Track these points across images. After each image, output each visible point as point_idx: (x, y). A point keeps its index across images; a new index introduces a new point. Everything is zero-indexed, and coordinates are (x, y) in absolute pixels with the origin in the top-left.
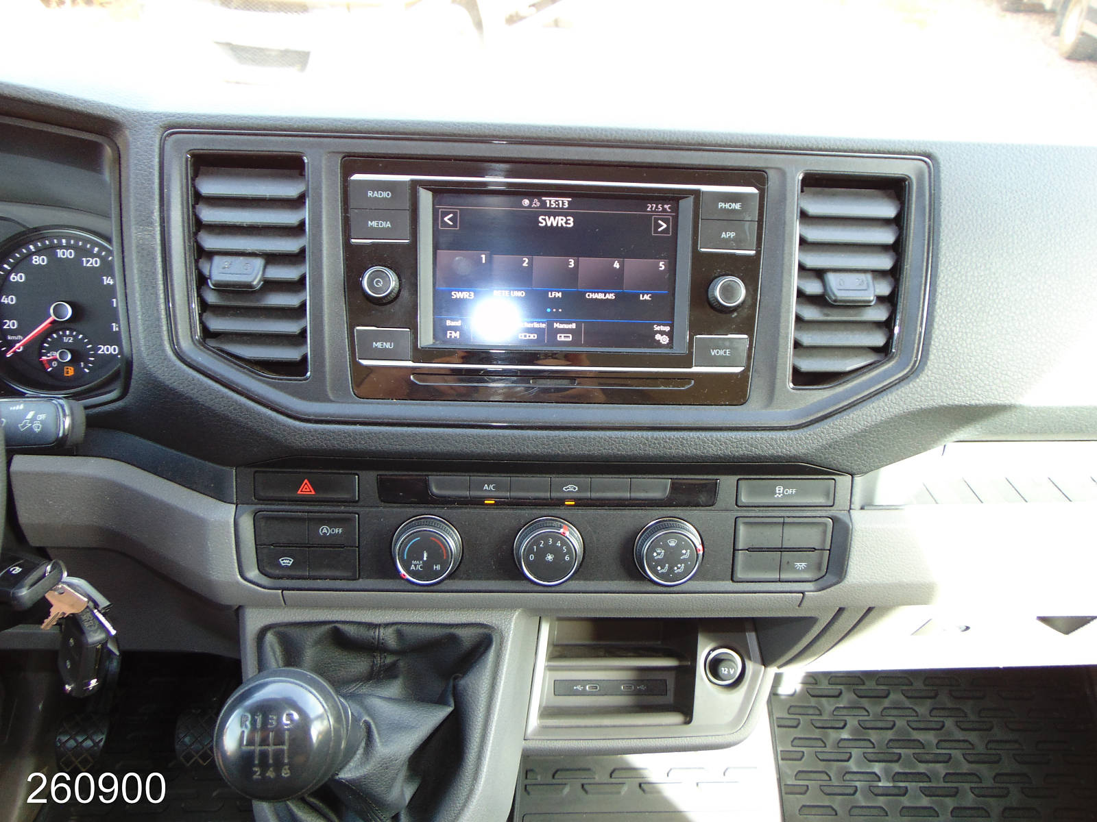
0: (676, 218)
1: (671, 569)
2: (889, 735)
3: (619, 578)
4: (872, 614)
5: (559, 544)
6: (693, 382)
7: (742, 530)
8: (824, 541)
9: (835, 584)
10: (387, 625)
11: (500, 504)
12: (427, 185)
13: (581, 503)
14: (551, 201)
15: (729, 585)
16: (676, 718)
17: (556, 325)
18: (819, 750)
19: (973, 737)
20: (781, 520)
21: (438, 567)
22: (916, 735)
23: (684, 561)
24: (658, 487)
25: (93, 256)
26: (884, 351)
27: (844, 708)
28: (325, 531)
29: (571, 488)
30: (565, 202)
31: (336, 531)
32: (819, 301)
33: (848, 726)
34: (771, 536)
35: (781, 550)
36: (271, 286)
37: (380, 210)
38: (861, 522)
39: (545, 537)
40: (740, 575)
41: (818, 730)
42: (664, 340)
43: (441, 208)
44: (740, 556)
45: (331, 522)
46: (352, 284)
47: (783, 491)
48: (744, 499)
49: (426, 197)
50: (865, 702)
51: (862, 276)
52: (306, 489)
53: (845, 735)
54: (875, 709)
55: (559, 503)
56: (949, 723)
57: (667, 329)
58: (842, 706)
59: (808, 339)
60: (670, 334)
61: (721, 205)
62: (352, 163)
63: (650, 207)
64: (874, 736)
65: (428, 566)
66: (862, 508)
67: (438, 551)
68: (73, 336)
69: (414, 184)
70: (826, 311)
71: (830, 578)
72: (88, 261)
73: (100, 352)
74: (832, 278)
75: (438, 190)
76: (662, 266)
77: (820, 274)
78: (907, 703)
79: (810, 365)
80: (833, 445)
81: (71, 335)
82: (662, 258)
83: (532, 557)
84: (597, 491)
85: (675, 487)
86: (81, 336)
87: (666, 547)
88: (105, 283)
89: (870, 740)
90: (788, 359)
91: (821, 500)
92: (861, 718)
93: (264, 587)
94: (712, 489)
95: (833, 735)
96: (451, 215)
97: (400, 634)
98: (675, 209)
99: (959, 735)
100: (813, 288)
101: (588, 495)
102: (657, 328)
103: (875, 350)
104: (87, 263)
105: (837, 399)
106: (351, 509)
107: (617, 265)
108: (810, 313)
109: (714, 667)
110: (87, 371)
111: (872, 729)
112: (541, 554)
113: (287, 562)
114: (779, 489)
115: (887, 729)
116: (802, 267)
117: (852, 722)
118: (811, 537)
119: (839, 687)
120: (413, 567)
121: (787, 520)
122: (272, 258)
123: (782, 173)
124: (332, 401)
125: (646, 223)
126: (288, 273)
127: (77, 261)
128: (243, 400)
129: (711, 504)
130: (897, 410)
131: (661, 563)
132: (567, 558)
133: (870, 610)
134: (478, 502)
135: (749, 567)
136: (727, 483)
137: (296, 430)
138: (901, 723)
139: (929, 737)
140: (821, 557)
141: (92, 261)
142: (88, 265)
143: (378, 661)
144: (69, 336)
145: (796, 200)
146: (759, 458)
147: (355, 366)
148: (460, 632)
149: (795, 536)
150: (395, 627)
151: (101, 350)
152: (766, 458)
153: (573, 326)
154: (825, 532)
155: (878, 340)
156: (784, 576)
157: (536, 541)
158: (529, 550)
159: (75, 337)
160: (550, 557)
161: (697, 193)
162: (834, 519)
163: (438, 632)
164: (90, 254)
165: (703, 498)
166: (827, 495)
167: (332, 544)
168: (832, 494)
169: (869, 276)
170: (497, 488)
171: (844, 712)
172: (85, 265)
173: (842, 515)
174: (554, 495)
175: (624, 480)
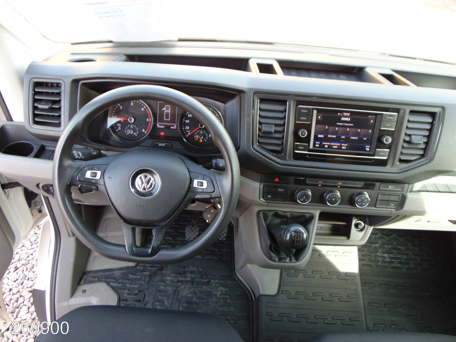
0: (376, 120)
1: (362, 204)
2: (391, 246)
3: (347, 205)
4: (406, 217)
5: (336, 196)
6: (374, 160)
7: (380, 196)
8: (399, 199)
9: (400, 210)
10: (288, 212)
11: (322, 186)
12: (316, 109)
13: (341, 187)
14: (345, 114)
15: (374, 208)
16: (345, 238)
17: (342, 145)
18: (369, 249)
19: (416, 249)
20: (389, 194)
21: (307, 200)
22: (399, 247)
23: (365, 202)
24: (360, 184)
26: (423, 156)
27: (378, 238)
28: (280, 190)
29: (340, 183)
30: (349, 114)
31: (282, 190)
32: (409, 142)
33: (379, 243)
34: (386, 198)
35: (388, 201)
36: (276, 132)
37: (304, 115)
38: (410, 196)
39: (333, 195)
40: (377, 206)
41: (369, 244)
42: (368, 149)
43: (319, 114)
44: (378, 202)
45: (281, 188)
46: (296, 133)
47: (391, 187)
48: (381, 188)
49: (315, 112)
50: (385, 237)
51: (420, 136)
52: (277, 180)
53: (377, 245)
54: (387, 239)
55: (336, 187)
56: (409, 244)
57: (369, 147)
58: (377, 237)
59: (404, 151)
60: (370, 148)
61: (388, 117)
62: (299, 103)
63: (370, 116)
64: (386, 246)
65: (304, 200)
66: (410, 192)
67: (307, 196)
69: (313, 109)
70: (410, 145)
71: (399, 208)
74: (413, 137)
75: (319, 111)
76: (370, 131)
77: (410, 135)
78: (397, 238)
79: (403, 158)
80: (406, 178)
81: (202, 131)
82: (370, 129)
83: (329, 199)
84: (346, 184)
85: (365, 184)
86: (205, 132)
87: (361, 199)
89: (384, 247)
90: (398, 156)
91: (400, 190)
92: (383, 241)
93: (263, 202)
94: (374, 185)
95: (374, 245)
96: (320, 116)
97: (291, 214)
98: (376, 117)
99: (412, 247)
100: (407, 139)
101: (344, 185)
102: (367, 146)
103: (420, 155)
105: (409, 167)
106: (287, 185)
107: (359, 131)
108: (406, 145)
109: (357, 226)
110: (205, 141)
111: (386, 244)
112: (332, 198)
113: (269, 196)
114: (390, 187)
115: (390, 244)
116: (406, 134)
117: (380, 242)
118: (396, 198)
119: (377, 232)
120: (301, 200)
121: (391, 194)
122: (276, 125)
123: (405, 110)
124: (288, 160)
125: (369, 120)
126: (280, 129)
128: (268, 160)
129: (373, 189)
130: (423, 170)
131: (359, 202)
132: (337, 200)
133: (406, 216)
134: (317, 185)
135: (380, 204)
136: (377, 184)
137: (279, 167)
138: (395, 243)
139: (403, 248)
140: (398, 203)
143: (283, 220)
145: (407, 117)
146: (387, 180)
147: (294, 152)
148: (306, 215)
149: (392, 198)
150: (290, 213)
152: (389, 180)
153: (346, 145)
154: (399, 198)
155: (422, 152)
156: (388, 207)
157: (331, 196)
158: (329, 197)
160: (333, 199)
161: (382, 114)
162: (403, 195)
163: (301, 214)
165: (371, 187)
166: (402, 188)
167: (281, 193)
168: (403, 189)
169: (422, 137)
170: (323, 182)
171: (378, 239)
173: (404, 193)
174: (336, 185)
175: (353, 182)
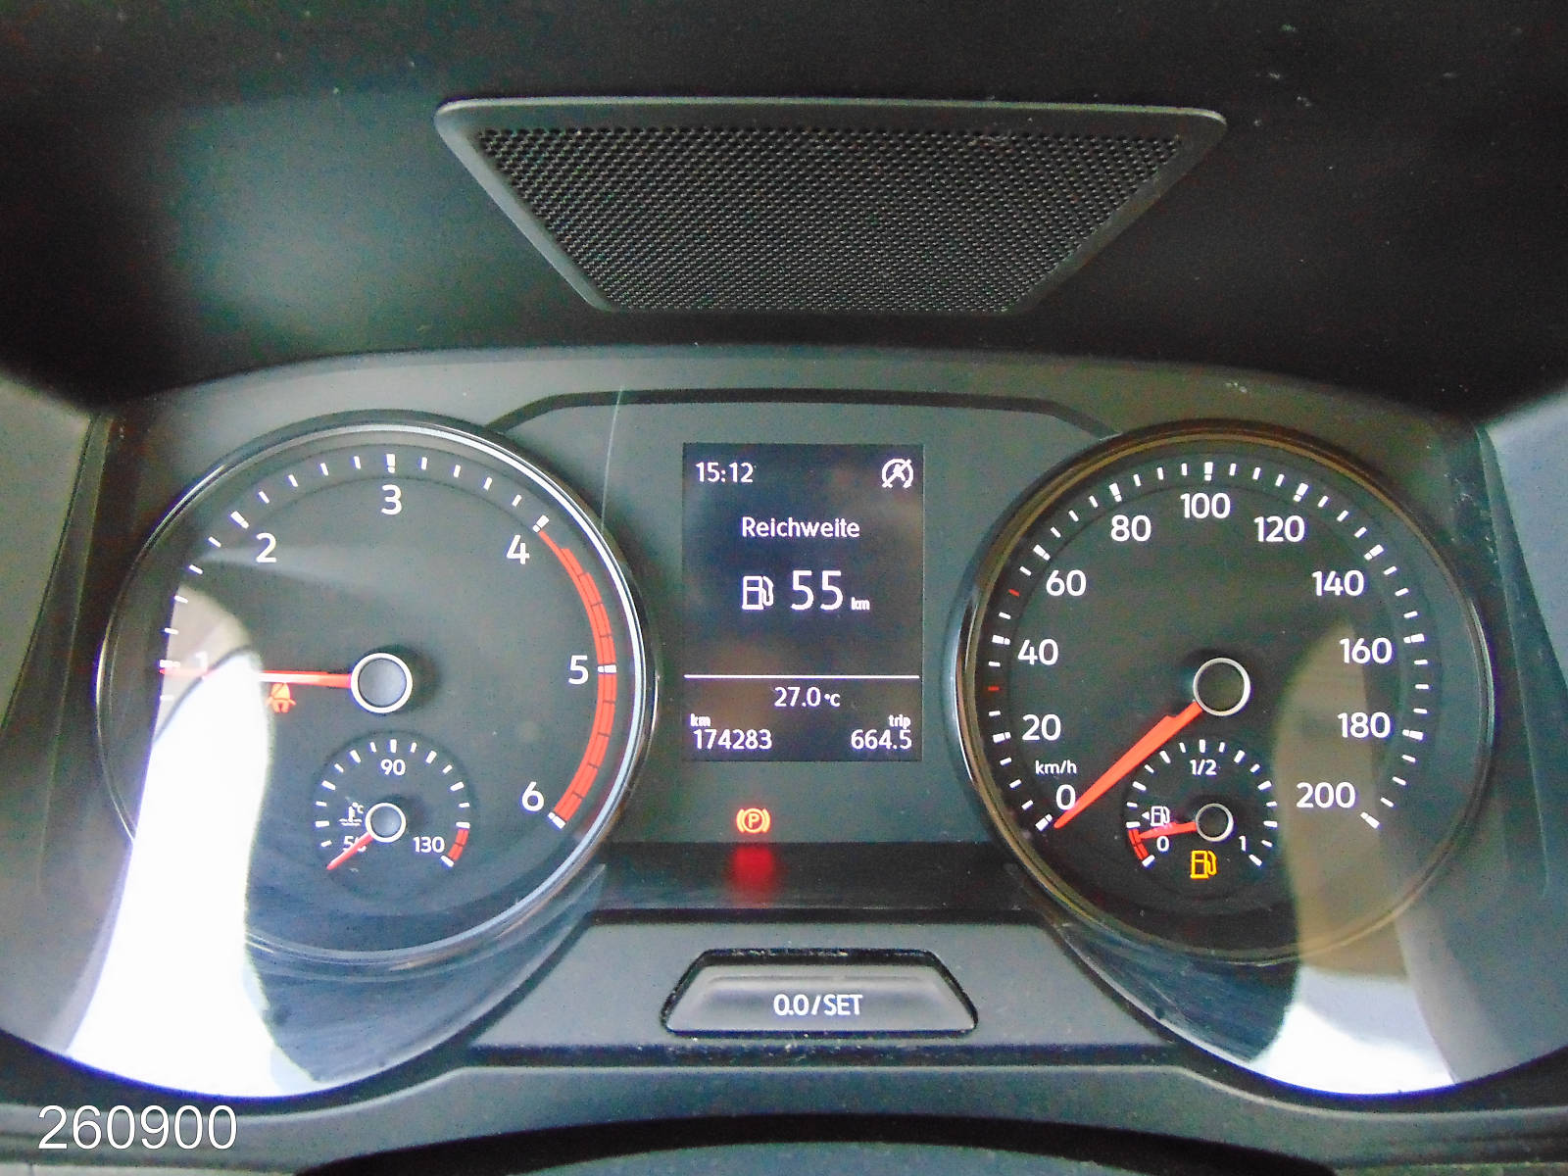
25: (1286, 508)
68: (1218, 757)
72: (1269, 528)
73: (1302, 804)
81: (1211, 752)
86: (1240, 756)
88: (1319, 593)
104: (1267, 534)
127: (1240, 525)
141: (1285, 525)
142: (1271, 538)
144: (1206, 756)
151: (1308, 796)
159: (1224, 761)
164: (1283, 505)
172: (1261, 538)
